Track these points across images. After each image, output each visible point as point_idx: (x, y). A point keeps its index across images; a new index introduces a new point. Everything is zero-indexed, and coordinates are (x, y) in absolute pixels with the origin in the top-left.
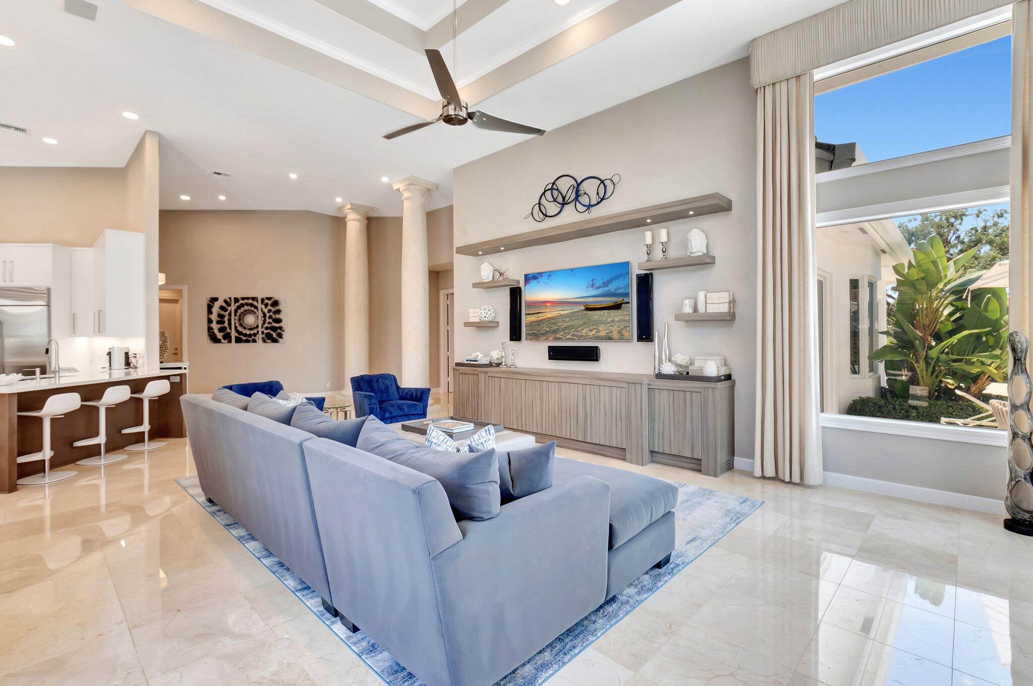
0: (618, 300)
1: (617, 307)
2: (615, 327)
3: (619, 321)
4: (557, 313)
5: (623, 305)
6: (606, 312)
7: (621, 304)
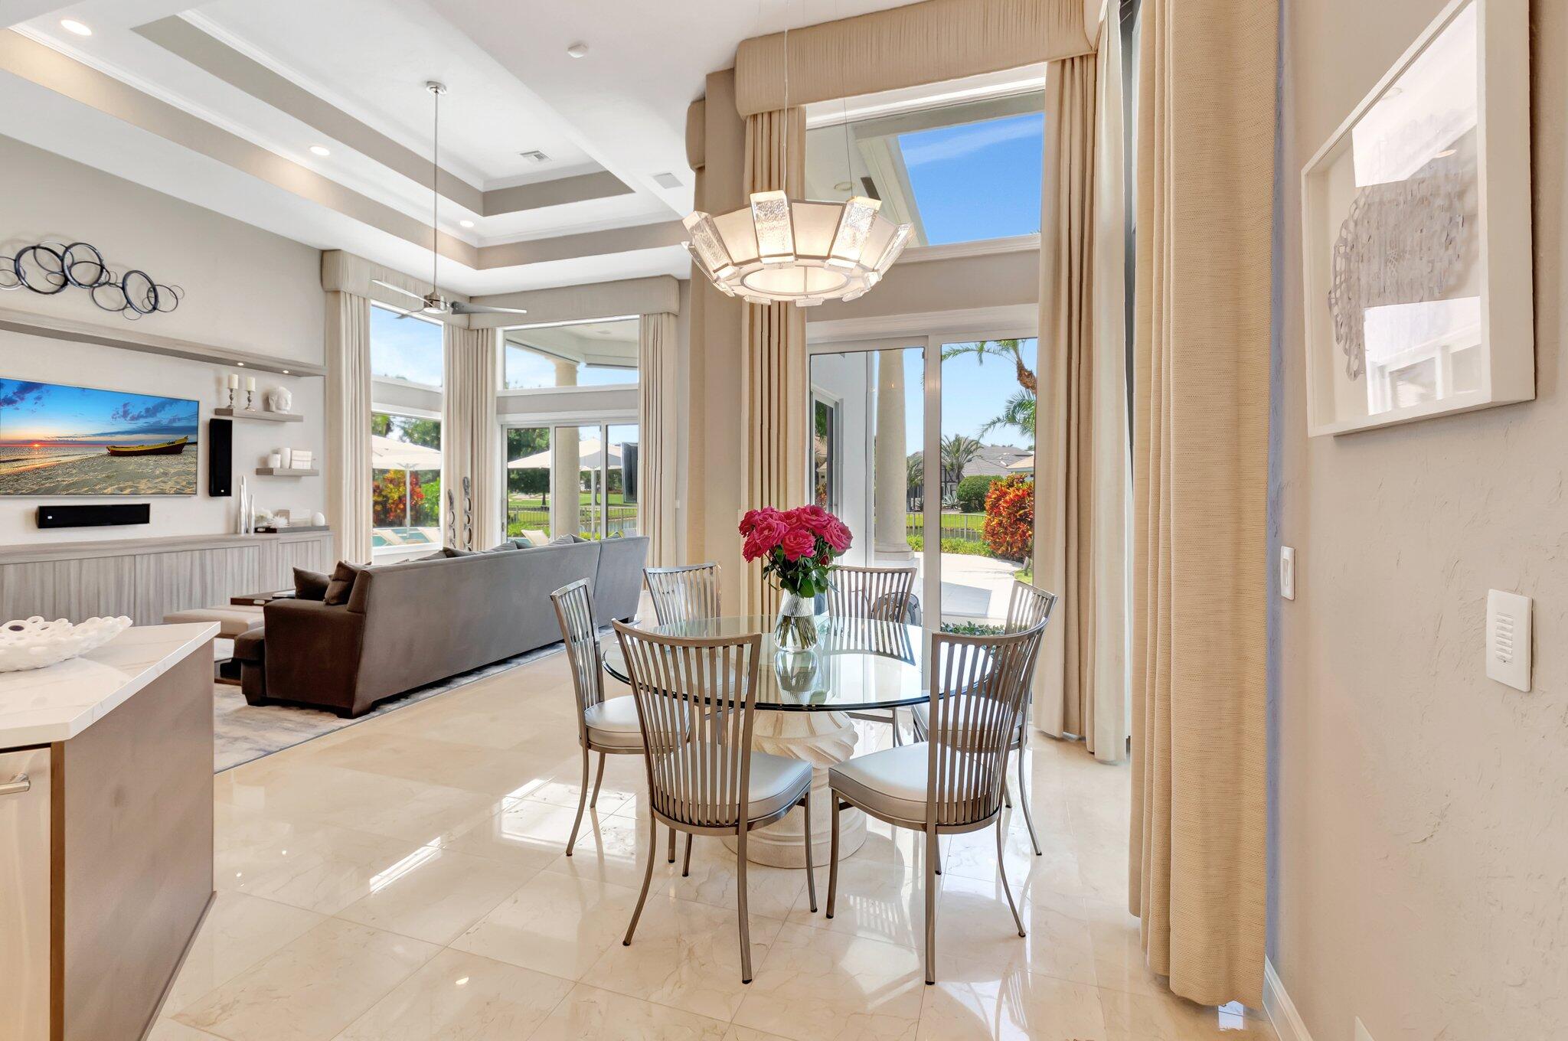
0: (178, 438)
1: (175, 450)
2: (171, 484)
3: (178, 474)
4: (55, 459)
5: (186, 448)
6: (154, 458)
7: (182, 445)
